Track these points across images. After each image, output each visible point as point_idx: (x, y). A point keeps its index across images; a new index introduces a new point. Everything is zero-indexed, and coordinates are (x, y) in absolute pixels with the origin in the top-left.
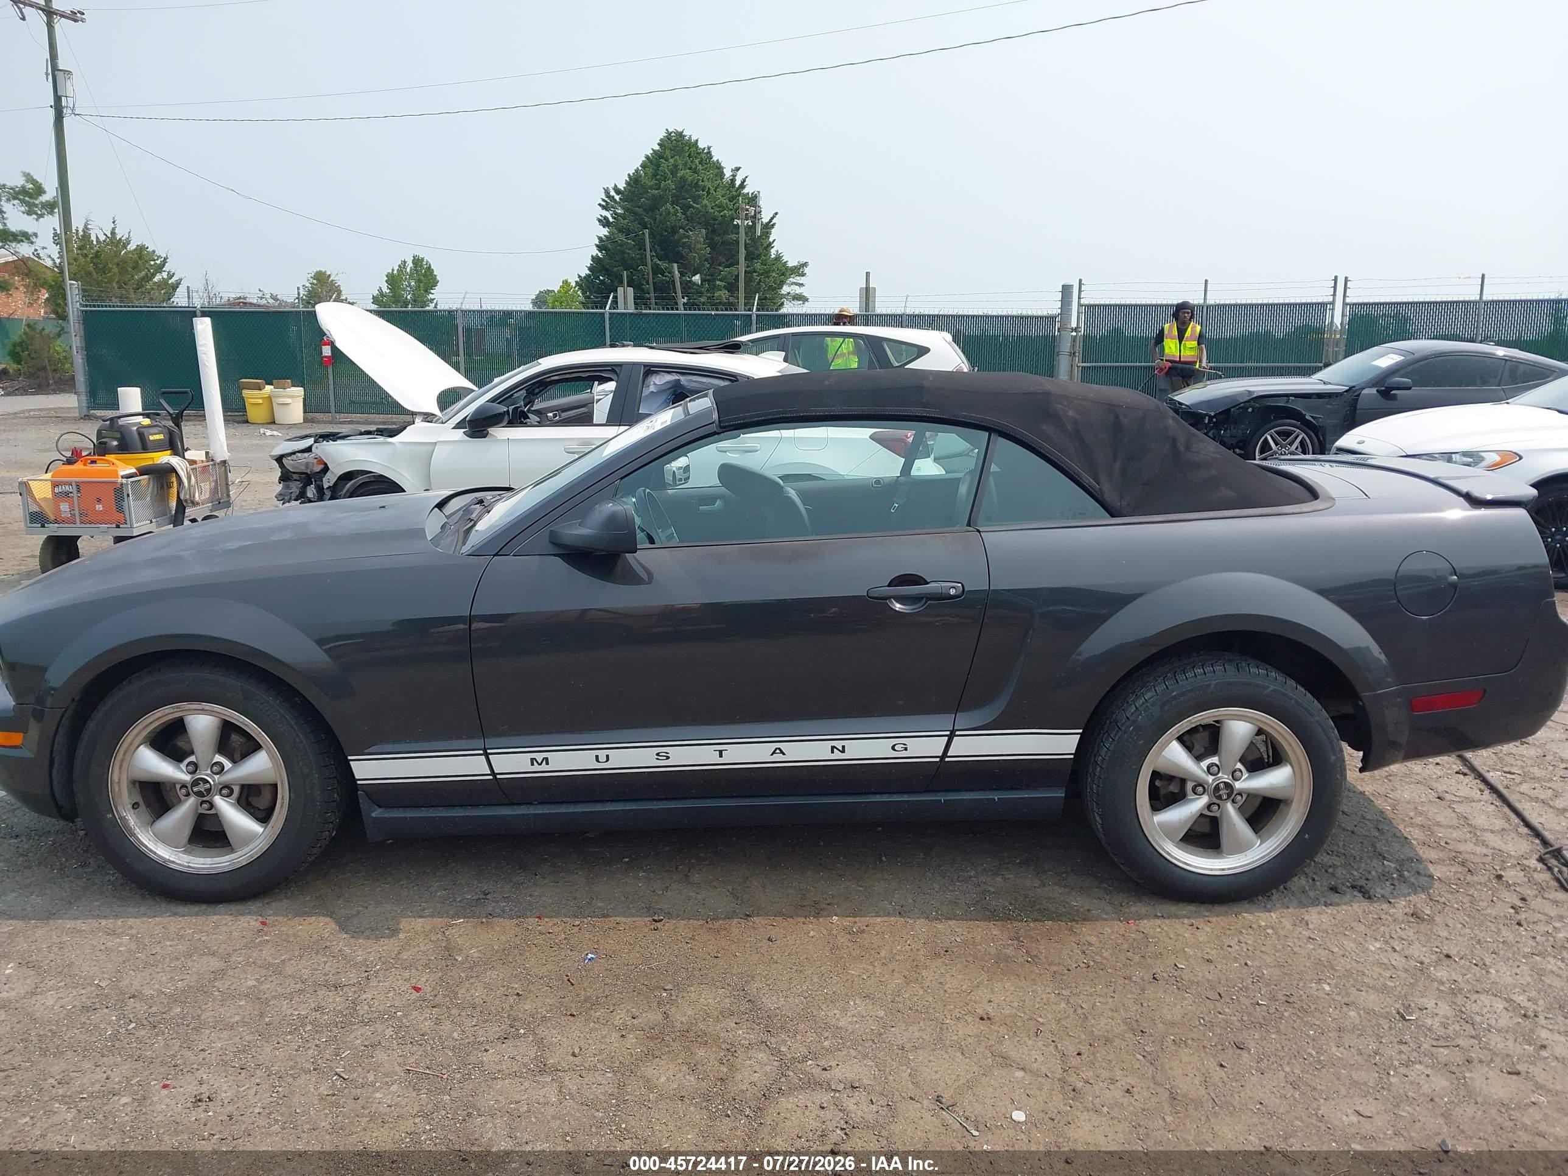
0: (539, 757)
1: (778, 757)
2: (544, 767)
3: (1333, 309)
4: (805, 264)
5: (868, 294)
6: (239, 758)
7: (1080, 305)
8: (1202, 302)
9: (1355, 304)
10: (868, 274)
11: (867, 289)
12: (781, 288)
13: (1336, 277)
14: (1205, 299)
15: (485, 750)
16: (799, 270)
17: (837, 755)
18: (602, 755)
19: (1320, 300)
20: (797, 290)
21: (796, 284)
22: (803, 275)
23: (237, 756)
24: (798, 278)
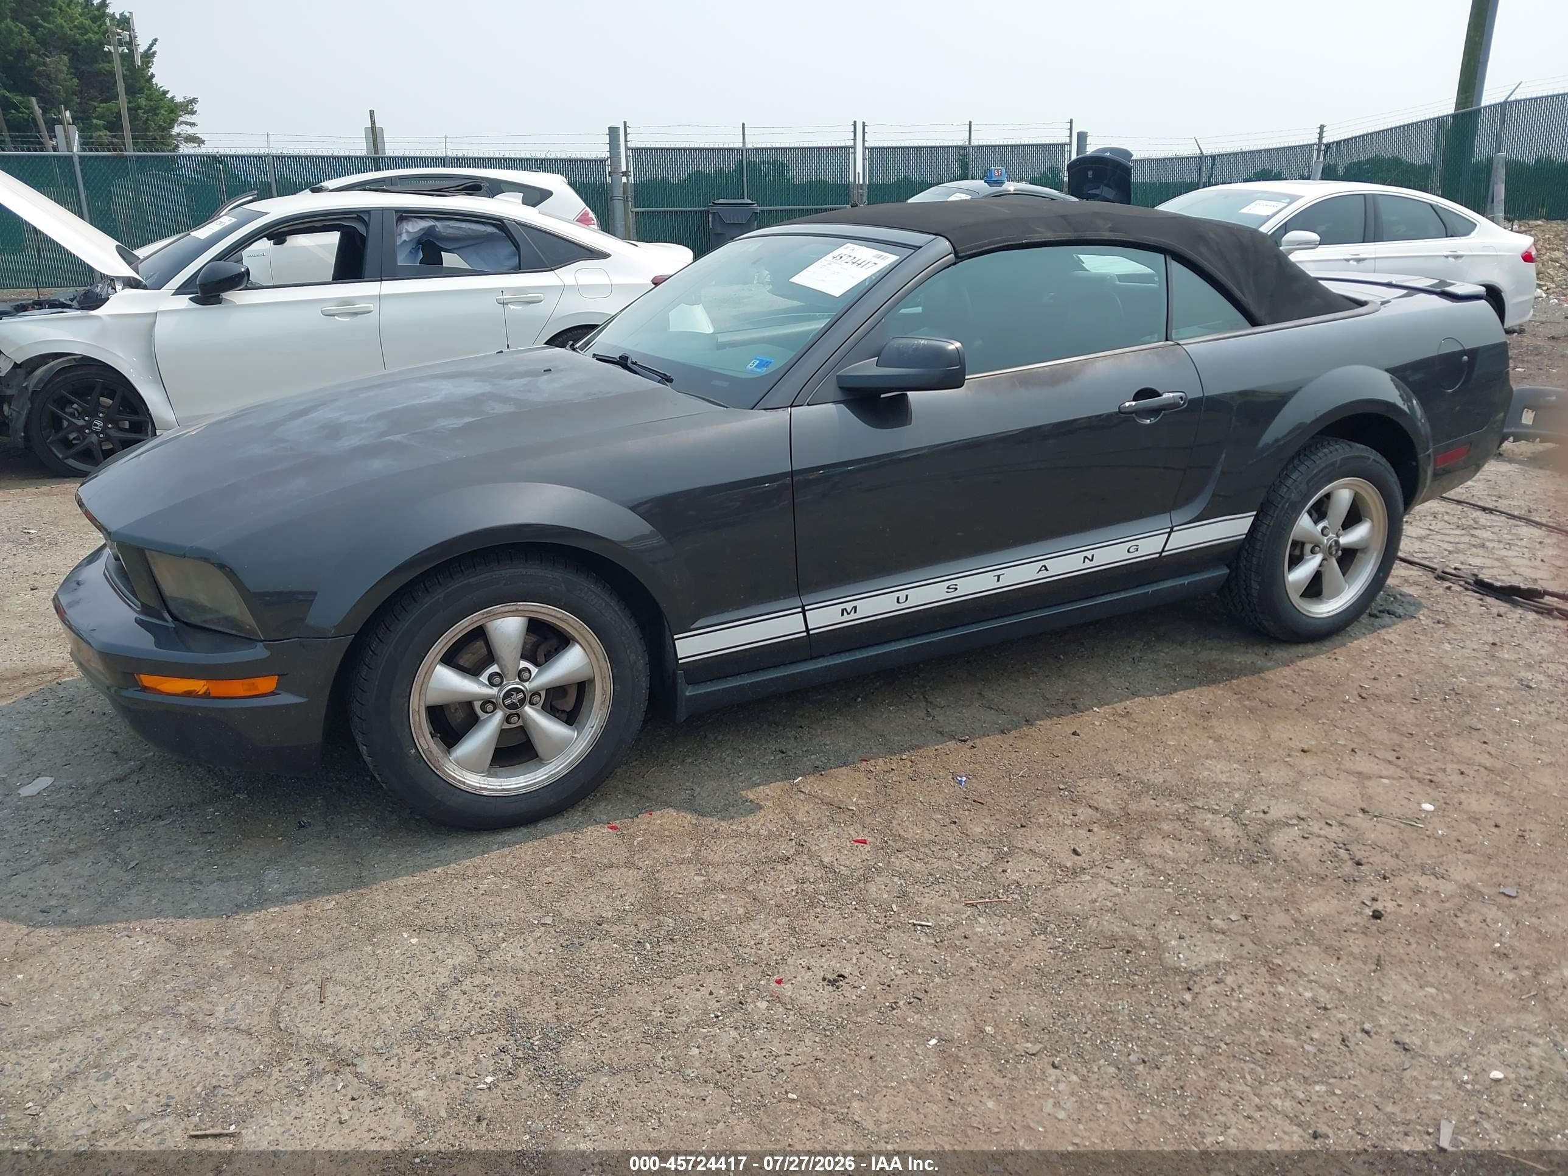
0: (849, 606)
1: (1044, 574)
2: (853, 616)
3: (855, 153)
4: (194, 101)
5: (374, 135)
6: (543, 660)
7: (627, 149)
8: (741, 145)
9: (872, 148)
10: (372, 113)
11: (373, 129)
12: (173, 127)
13: (855, 122)
14: (744, 143)
15: (803, 607)
16: (188, 106)
17: (1088, 564)
18: (902, 595)
19: (843, 144)
20: (190, 130)
21: (187, 123)
22: (193, 113)
23: (541, 658)
24: (187, 116)
